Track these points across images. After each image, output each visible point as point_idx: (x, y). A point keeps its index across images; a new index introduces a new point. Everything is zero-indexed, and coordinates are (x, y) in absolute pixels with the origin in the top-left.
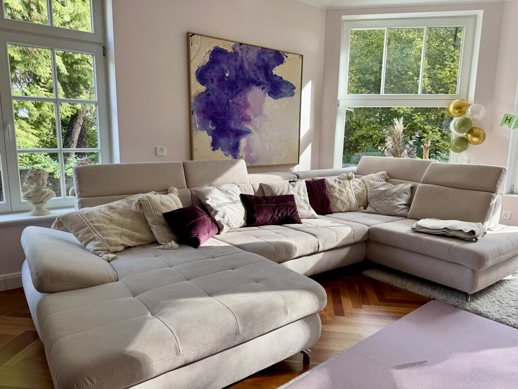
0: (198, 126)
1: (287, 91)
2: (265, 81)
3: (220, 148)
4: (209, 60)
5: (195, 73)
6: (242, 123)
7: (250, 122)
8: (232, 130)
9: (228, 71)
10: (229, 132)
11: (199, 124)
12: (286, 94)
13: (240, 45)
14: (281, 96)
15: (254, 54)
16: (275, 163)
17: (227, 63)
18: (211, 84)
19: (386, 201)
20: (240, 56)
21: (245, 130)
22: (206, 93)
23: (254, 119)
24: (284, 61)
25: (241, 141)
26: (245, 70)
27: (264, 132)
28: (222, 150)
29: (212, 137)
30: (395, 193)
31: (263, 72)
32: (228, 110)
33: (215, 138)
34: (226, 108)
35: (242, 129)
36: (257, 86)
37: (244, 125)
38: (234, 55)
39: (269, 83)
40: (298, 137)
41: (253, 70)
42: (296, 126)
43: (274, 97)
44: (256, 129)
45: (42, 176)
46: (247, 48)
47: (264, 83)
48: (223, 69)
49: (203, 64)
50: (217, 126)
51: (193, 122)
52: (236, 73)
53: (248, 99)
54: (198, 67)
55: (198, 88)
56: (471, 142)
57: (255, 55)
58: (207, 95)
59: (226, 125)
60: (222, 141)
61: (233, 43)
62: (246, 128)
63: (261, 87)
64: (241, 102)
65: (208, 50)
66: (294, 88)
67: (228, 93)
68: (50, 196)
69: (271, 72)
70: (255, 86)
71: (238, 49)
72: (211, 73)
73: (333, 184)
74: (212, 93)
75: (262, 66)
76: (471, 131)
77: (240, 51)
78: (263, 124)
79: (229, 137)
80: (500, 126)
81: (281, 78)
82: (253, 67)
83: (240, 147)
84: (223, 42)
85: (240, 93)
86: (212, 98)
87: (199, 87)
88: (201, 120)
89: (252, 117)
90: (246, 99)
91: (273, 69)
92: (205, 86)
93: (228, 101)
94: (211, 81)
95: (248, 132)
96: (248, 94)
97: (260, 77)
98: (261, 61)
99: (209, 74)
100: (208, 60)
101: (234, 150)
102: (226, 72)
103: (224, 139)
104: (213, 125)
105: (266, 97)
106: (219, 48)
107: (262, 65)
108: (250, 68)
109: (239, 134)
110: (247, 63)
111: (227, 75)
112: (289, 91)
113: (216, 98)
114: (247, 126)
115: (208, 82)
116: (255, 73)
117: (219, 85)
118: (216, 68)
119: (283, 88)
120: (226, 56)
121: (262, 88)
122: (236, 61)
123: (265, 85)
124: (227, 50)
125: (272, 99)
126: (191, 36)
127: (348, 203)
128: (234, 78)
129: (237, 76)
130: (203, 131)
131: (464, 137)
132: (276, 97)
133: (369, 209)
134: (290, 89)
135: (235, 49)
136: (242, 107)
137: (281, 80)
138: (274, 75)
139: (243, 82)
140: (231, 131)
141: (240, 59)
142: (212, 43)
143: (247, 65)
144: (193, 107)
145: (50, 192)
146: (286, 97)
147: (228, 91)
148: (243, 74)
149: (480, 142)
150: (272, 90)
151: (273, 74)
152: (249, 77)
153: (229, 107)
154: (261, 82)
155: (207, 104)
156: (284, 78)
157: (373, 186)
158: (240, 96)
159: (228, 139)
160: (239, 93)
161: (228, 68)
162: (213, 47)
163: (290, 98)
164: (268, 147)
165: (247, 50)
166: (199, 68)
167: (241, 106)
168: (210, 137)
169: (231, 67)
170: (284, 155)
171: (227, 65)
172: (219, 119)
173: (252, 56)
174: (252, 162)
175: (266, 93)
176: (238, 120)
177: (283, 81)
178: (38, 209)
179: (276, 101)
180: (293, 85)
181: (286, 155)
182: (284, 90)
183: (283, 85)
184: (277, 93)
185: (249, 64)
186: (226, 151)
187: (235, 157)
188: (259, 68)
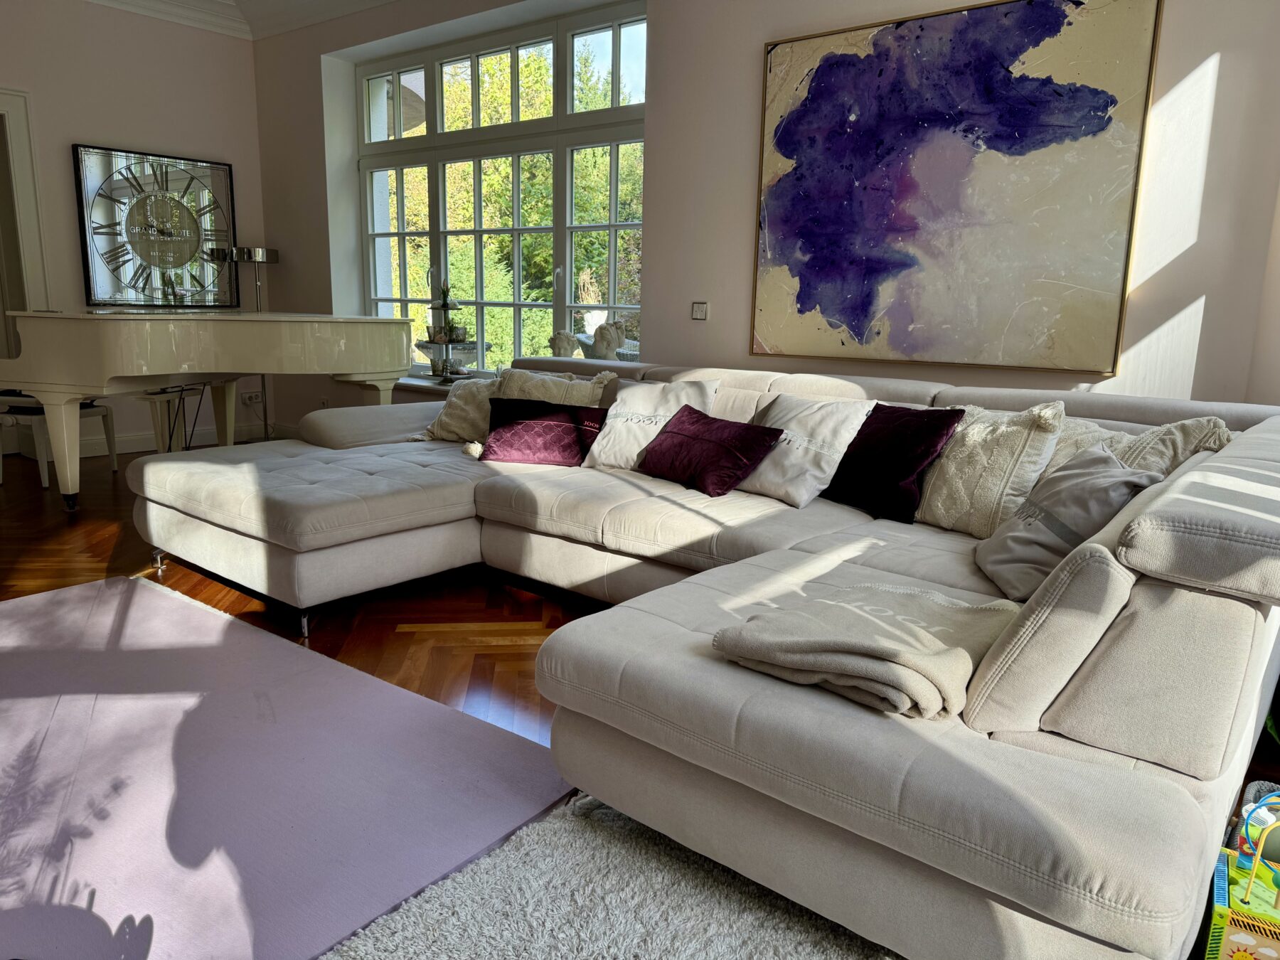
0: (769, 256)
1: (1074, 120)
2: (978, 107)
3: (818, 307)
4: (809, 93)
5: (773, 132)
6: (888, 240)
7: (914, 235)
8: (854, 261)
9: (856, 108)
10: (845, 265)
11: (773, 249)
12: (1068, 130)
14: (1042, 142)
15: (940, 39)
16: (1000, 360)
17: (856, 87)
18: (809, 151)
20: (895, 59)
21: (897, 256)
22: (796, 174)
23: (930, 226)
24: (1066, 21)
25: (880, 288)
26: (911, 90)
27: (962, 262)
28: (822, 313)
29: (801, 280)
31: (970, 80)
32: (849, 208)
33: (806, 282)
34: (841, 204)
35: (886, 256)
36: (948, 128)
37: (893, 245)
38: (876, 60)
39: (993, 109)
40: (1120, 275)
41: (935, 85)
42: (1110, 236)
43: (1009, 148)
44: (934, 254)
46: (921, 26)
47: (973, 114)
48: (843, 105)
49: (794, 108)
50: (814, 252)
51: (761, 246)
52: (880, 106)
53: (912, 172)
54: (781, 117)
55: (778, 167)
57: (945, 39)
58: (798, 179)
59: (840, 247)
60: (826, 289)
61: (876, 31)
62: (899, 252)
63: (962, 126)
64: (888, 183)
65: (806, 71)
66: (1113, 101)
67: (851, 165)
69: (1003, 73)
70: (936, 130)
71: (889, 41)
72: (810, 123)
74: (810, 171)
75: (967, 65)
77: (894, 46)
78: (960, 236)
79: (844, 279)
81: (1048, 81)
82: (934, 75)
83: (874, 305)
84: (847, 38)
85: (887, 159)
86: (810, 183)
87: (780, 165)
88: (777, 238)
89: (921, 220)
90: (906, 169)
91: (1013, 62)
92: (794, 159)
93: (851, 185)
94: (808, 142)
96: (914, 157)
97: (957, 99)
98: (965, 51)
100: (806, 96)
101: (858, 312)
102: (849, 111)
103: (830, 284)
104: (804, 250)
105: (978, 156)
106: (835, 56)
107: (970, 62)
108: (924, 81)
109: (876, 269)
110: (915, 71)
111: (852, 118)
112: (1083, 117)
113: (820, 181)
114: (902, 246)
115: (803, 147)
116: (943, 91)
117: (829, 149)
118: (824, 109)
119: (1052, 113)
120: (853, 71)
121: (965, 131)
122: (880, 75)
123: (977, 117)
124: (856, 55)
125: (1003, 158)
126: (772, 51)
128: (873, 122)
129: (882, 116)
130: (780, 265)
132: (1022, 147)
134: (1086, 110)
135: (880, 43)
136: (891, 196)
137: (1047, 89)
138: (1016, 79)
139: (900, 127)
140: (851, 263)
141: (895, 66)
142: (817, 49)
143: (915, 77)
144: (762, 213)
146: (1065, 142)
147: (851, 160)
148: (900, 105)
150: (1005, 128)
151: (1013, 76)
153: (850, 200)
154: (961, 113)
155: (796, 200)
156: (1062, 79)
158: (888, 166)
159: (843, 284)
160: (884, 158)
161: (855, 100)
162: (818, 60)
163: (1085, 140)
164: (973, 307)
165: (919, 32)
166: (784, 119)
167: (888, 193)
168: (797, 279)
169: (866, 94)
170: (1044, 338)
171: (854, 92)
172: (821, 235)
173: (936, 44)
174: (914, 348)
175: (980, 142)
176: (876, 230)
177: (1055, 91)
179: (1018, 160)
180: (1103, 92)
181: (1050, 335)
182: (1057, 119)
183: (1057, 104)
184: (1023, 136)
185: (921, 71)
186: (834, 315)
187: (858, 332)
188: (957, 73)
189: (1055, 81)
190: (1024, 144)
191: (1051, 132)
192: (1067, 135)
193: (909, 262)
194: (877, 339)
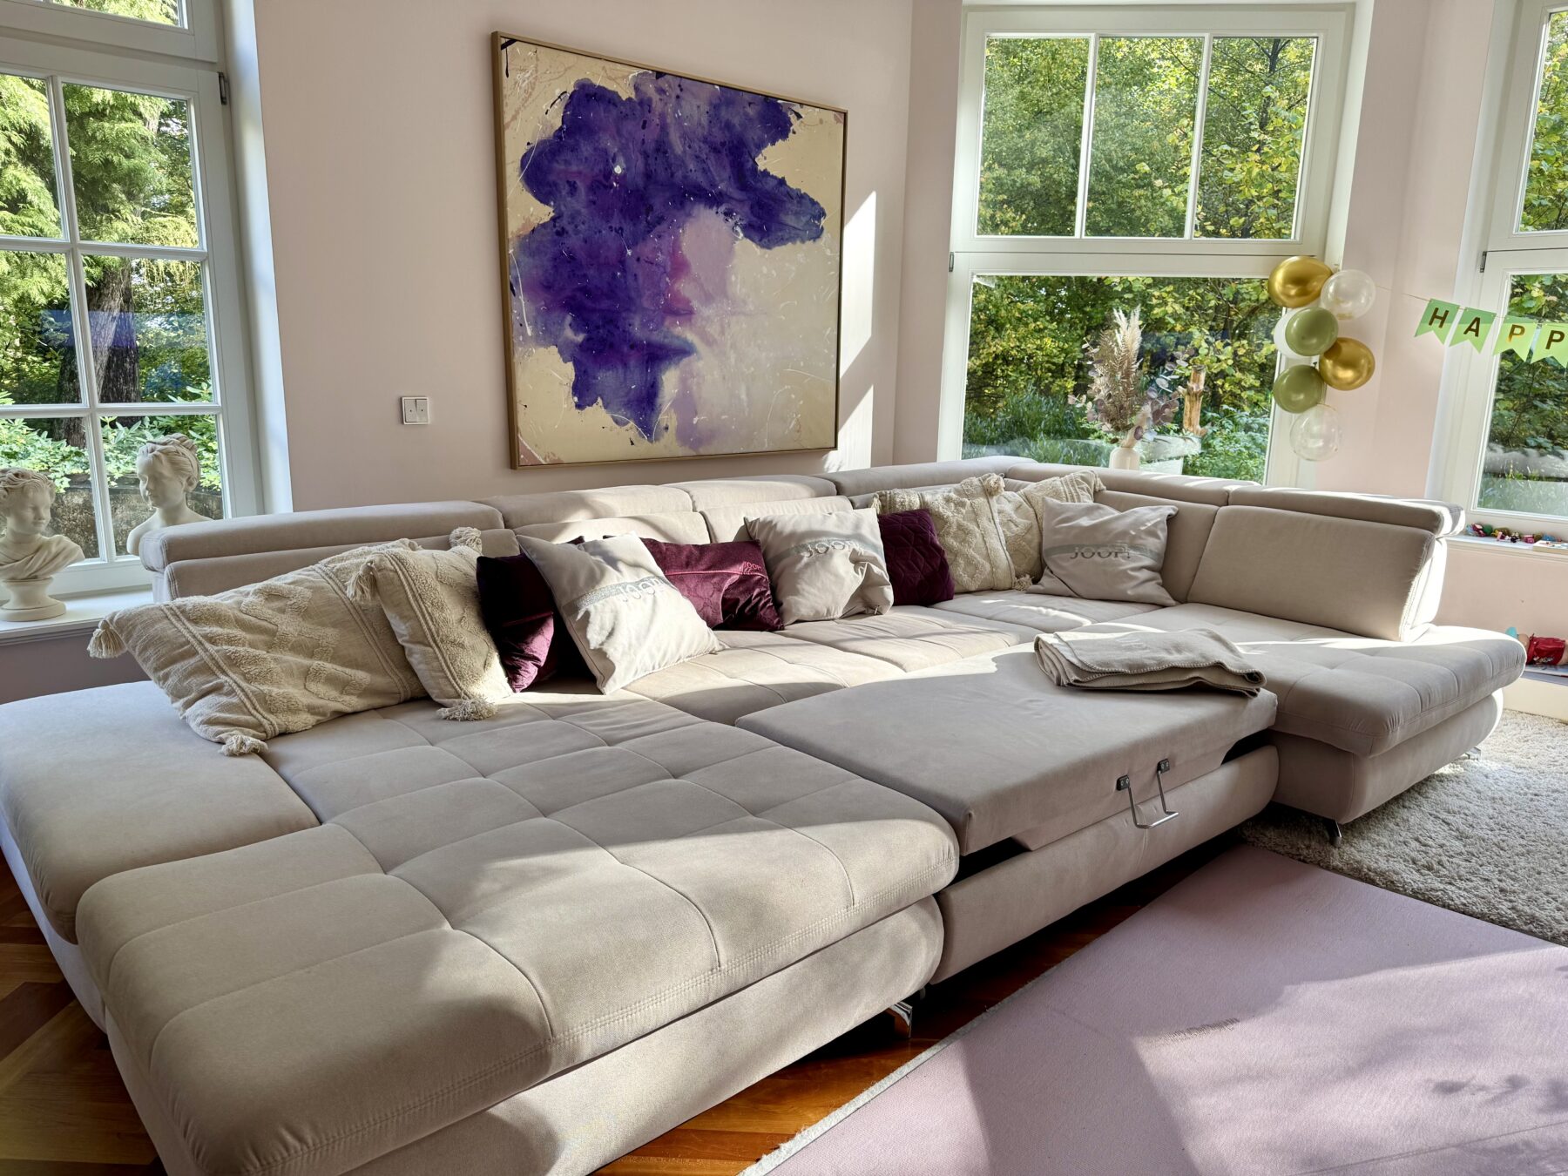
0: (529, 332)
1: (802, 224)
2: (734, 192)
3: (599, 400)
4: (563, 123)
5: (519, 163)
6: (667, 323)
7: (690, 320)
8: (634, 346)
9: (621, 159)
10: (625, 349)
11: (534, 324)
12: (798, 231)
13: (657, 78)
14: (782, 239)
15: (698, 107)
16: (766, 447)
17: (619, 132)
18: (569, 199)
19: (1096, 558)
20: (657, 113)
21: (676, 343)
22: (555, 226)
23: (705, 312)
24: (792, 129)
25: (664, 378)
26: (675, 155)
27: (732, 351)
28: (605, 408)
29: (575, 365)
30: (1124, 534)
31: (726, 162)
32: (623, 280)
33: (583, 369)
34: (615, 275)
35: (666, 341)
36: (711, 207)
37: (672, 329)
38: (639, 107)
39: (745, 198)
40: (834, 366)
41: (697, 157)
42: (828, 332)
43: (760, 240)
44: (709, 342)
45: (31, 494)
46: (680, 86)
47: (730, 198)
48: (606, 151)
49: (544, 137)
50: (588, 332)
51: (515, 318)
52: (647, 164)
53: (683, 249)
54: (528, 144)
55: (529, 212)
56: (1334, 381)
57: (702, 109)
58: (558, 233)
59: (618, 328)
60: (606, 378)
61: (636, 72)
62: (678, 337)
63: (722, 209)
64: (661, 258)
65: (558, 92)
66: (824, 214)
67: (621, 228)
68: (60, 558)
69: (751, 163)
70: (702, 207)
71: (650, 89)
72: (567, 162)
73: (941, 510)
74: (573, 226)
75: (723, 144)
76: (1333, 351)
77: (655, 97)
78: (729, 324)
79: (625, 365)
80: (1416, 335)
81: (782, 182)
82: (696, 146)
83: (660, 396)
84: (604, 68)
85: (658, 228)
86: (573, 242)
87: (532, 209)
88: (538, 310)
89: (695, 304)
90: (676, 246)
91: (757, 155)
92: (550, 206)
93: (623, 253)
94: (567, 188)
95: (684, 351)
96: (684, 232)
97: (717, 178)
98: (721, 129)
99: (562, 167)
100: (560, 124)
101: (644, 405)
102: (614, 160)
103: (611, 373)
104: (576, 328)
105: (737, 242)
106: (592, 85)
107: (725, 142)
108: (687, 149)
109: (657, 355)
110: (678, 135)
111: (618, 170)
112: (807, 223)
113: (586, 242)
114: (683, 332)
115: (560, 192)
116: (705, 165)
117: (594, 203)
118: (584, 149)
119: (787, 214)
120: (614, 112)
121: (726, 214)
122: (644, 127)
123: (734, 202)
124: (615, 93)
126: (504, 46)
127: (987, 566)
128: (640, 182)
129: (648, 176)
130: (546, 346)
131: (1314, 368)
132: (769, 241)
133: (1046, 582)
134: (809, 216)
135: (642, 88)
136: (665, 272)
137: (782, 189)
138: (761, 172)
139: (668, 194)
140: (632, 347)
141: (658, 121)
142: (570, 68)
143: (679, 141)
144: (513, 272)
145: (62, 545)
146: (798, 243)
147: (620, 222)
148: (666, 169)
149: (1359, 381)
150: (755, 219)
151: (759, 168)
152: (685, 177)
153: (624, 271)
154: (720, 193)
155: (558, 261)
156: (792, 183)
157: (1059, 514)
158: (659, 237)
159: (625, 372)
160: (654, 227)
161: (620, 150)
162: (572, 83)
163: (809, 243)
164: (744, 397)
165: (678, 91)
166: (532, 148)
167: (662, 269)
168: (570, 365)
169: (631, 146)
170: (794, 422)
171: (617, 139)
172: (594, 310)
173: (694, 111)
174: (699, 442)
175: (738, 229)
176: (654, 311)
177: (788, 193)
178: (25, 599)
179: (767, 253)
180: (818, 203)
181: (798, 420)
182: (790, 220)
183: (789, 205)
184: (769, 230)
185: (684, 136)
186: (620, 409)
187: (647, 428)
188: (715, 150)
189: (788, 183)
190: (770, 238)
191: (787, 231)
192: (798, 236)
193: (687, 349)
194: (666, 435)
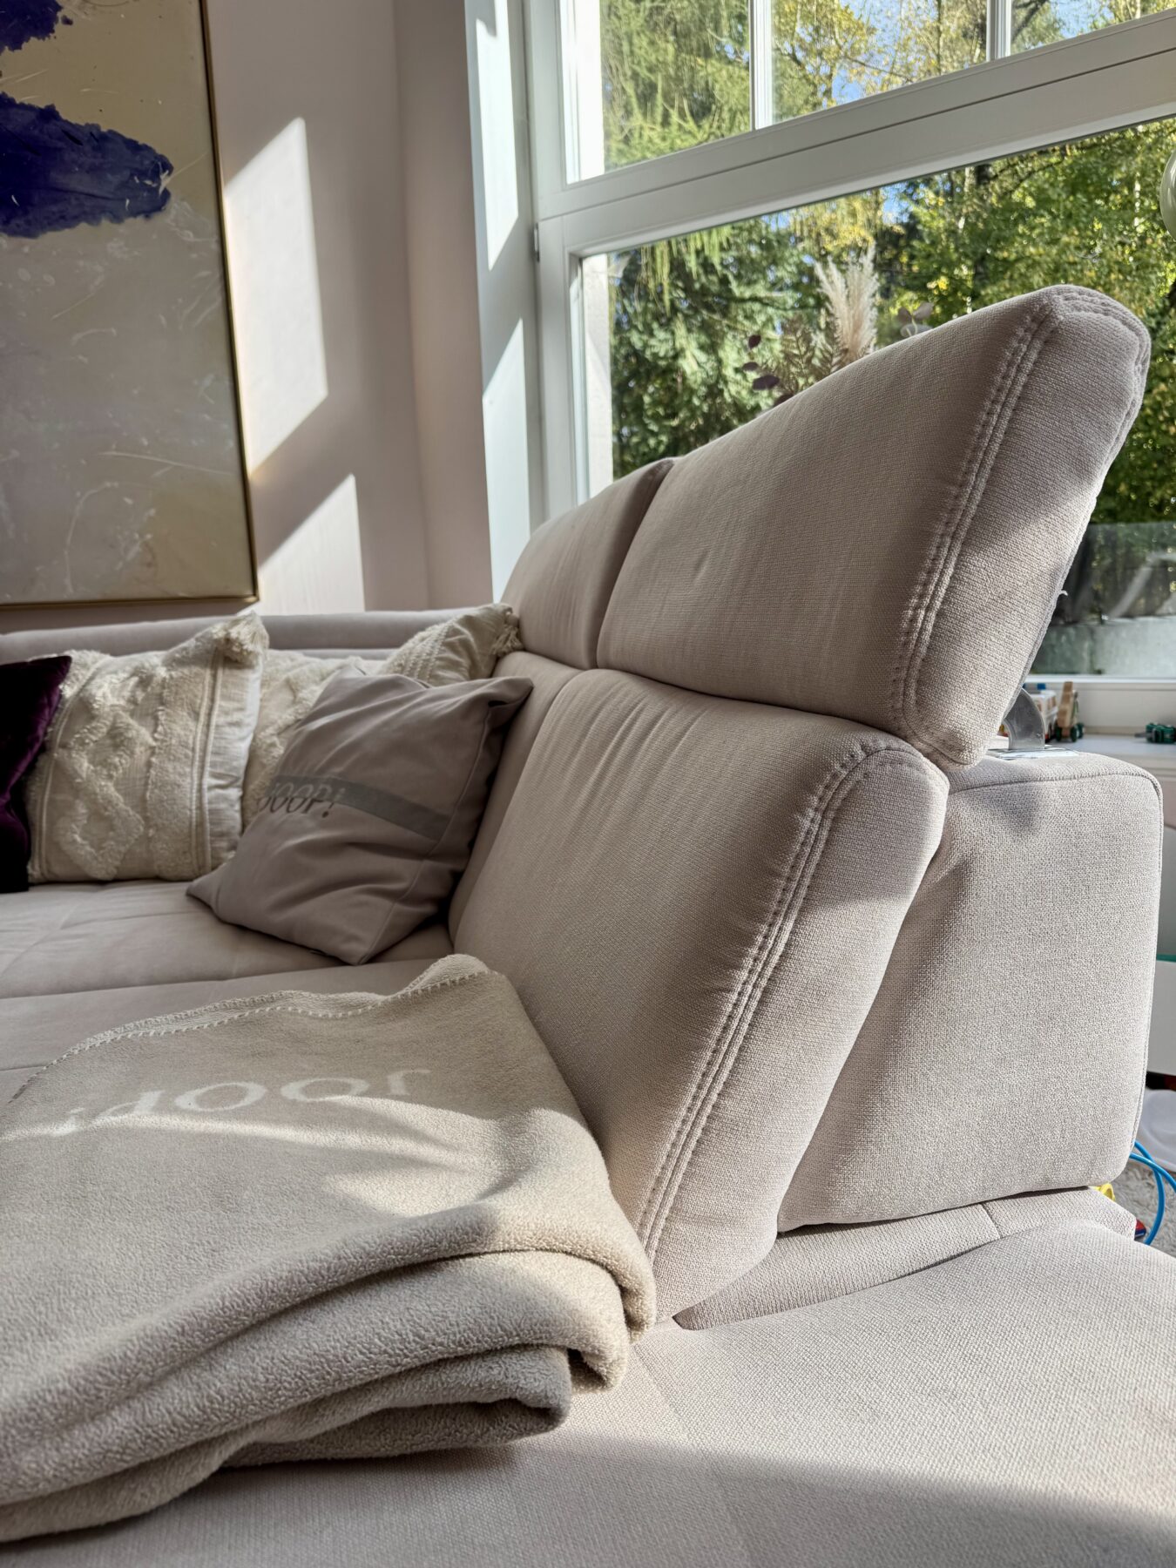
1: (110, 188)
12: (103, 201)
14: (63, 217)
16: (70, 593)
24: (60, 15)
40: (233, 444)
43: (7, 223)
66: (167, 167)
81: (49, 114)
112: (124, 185)
119: (70, 171)
132: (28, 223)
134: (127, 173)
137: (51, 127)
146: (105, 223)
156: (74, 113)
163: (133, 223)
170: (136, 549)
177: (66, 133)
179: (27, 245)
180: (146, 148)
181: (146, 545)
182: (78, 182)
183: (74, 155)
184: (26, 204)
189: (64, 115)
190: (30, 217)
191: (74, 202)
192: (103, 211)
